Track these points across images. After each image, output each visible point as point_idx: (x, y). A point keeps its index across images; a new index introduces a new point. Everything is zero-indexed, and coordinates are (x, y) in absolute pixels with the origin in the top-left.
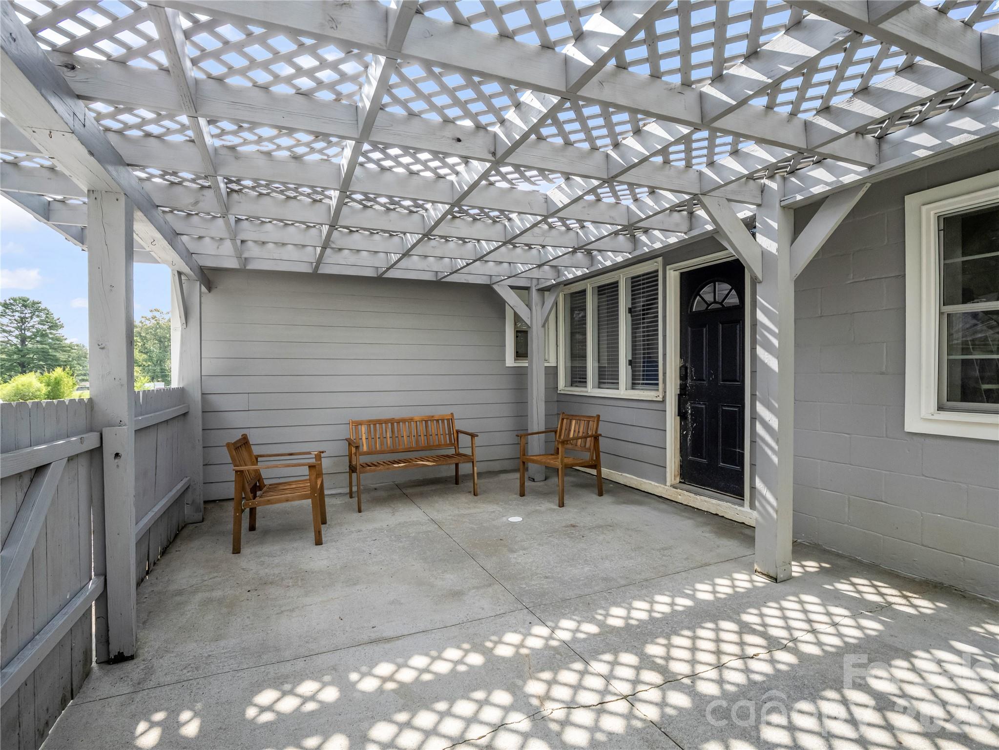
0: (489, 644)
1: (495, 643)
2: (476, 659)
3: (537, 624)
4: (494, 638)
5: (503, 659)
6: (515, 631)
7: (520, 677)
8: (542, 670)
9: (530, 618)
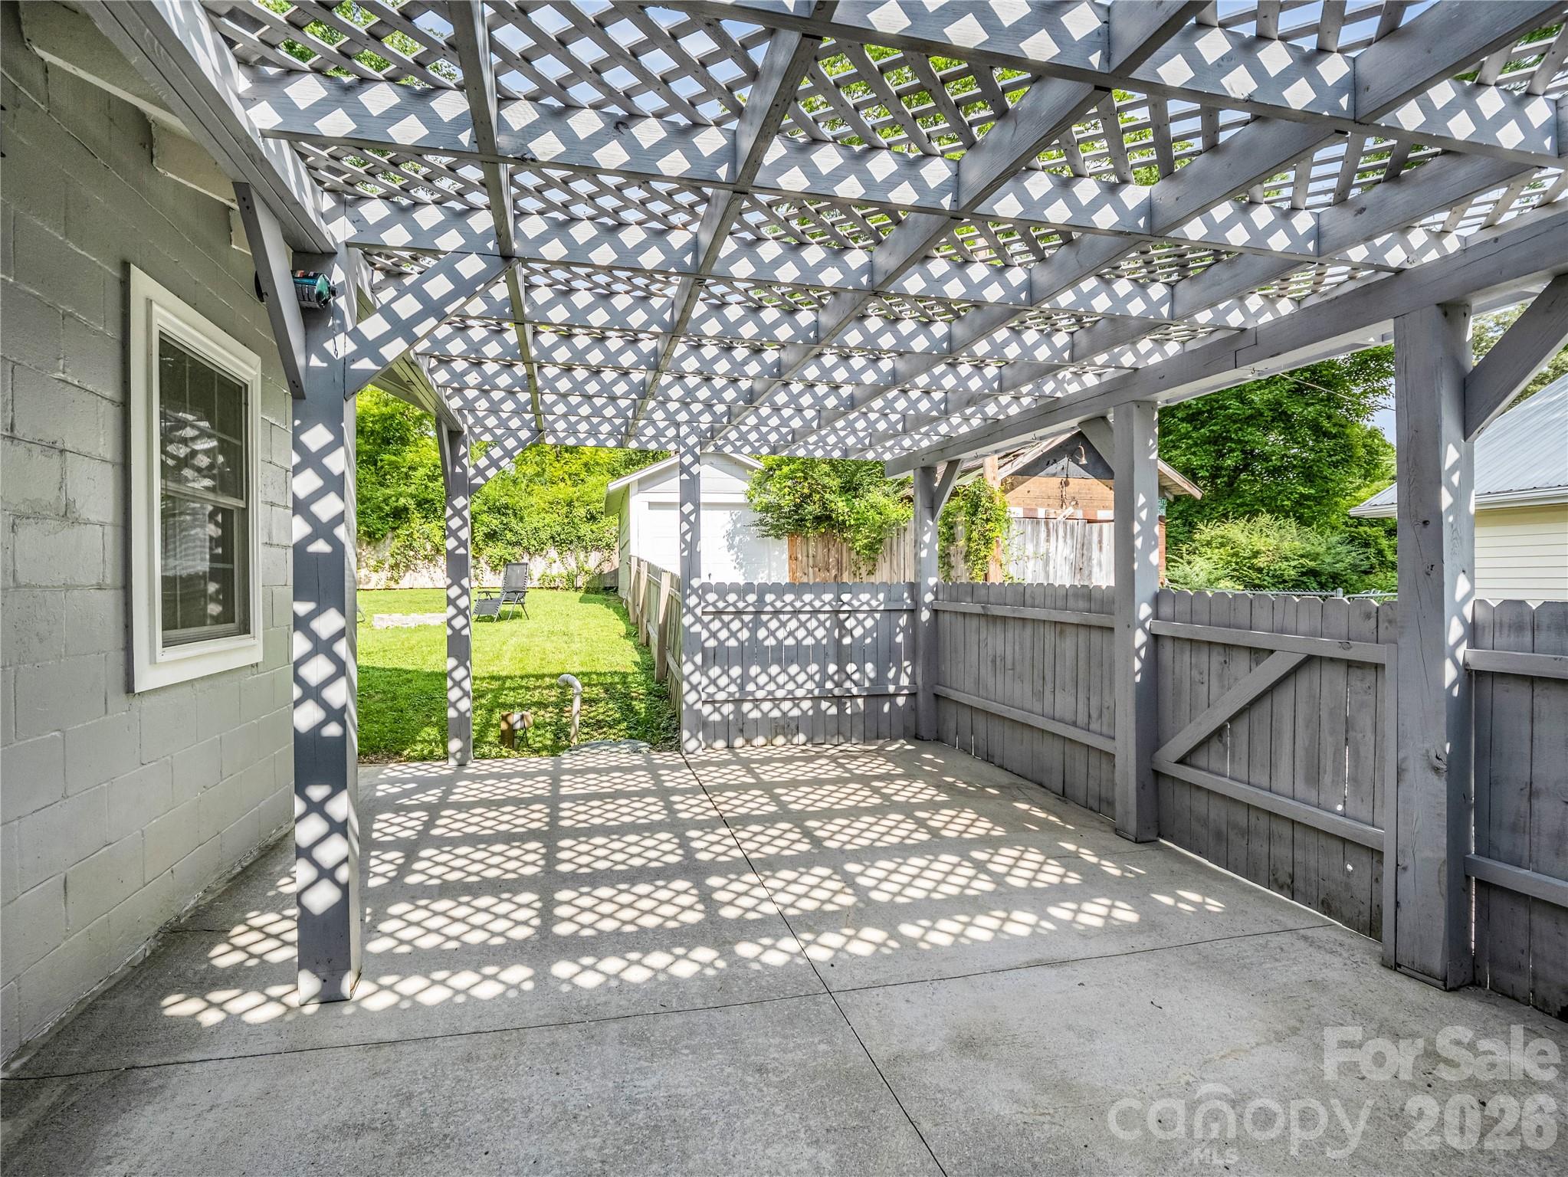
0: (893, 944)
1: (884, 944)
2: (909, 930)
3: (823, 963)
4: (886, 951)
5: (877, 926)
6: (857, 957)
7: (859, 910)
8: (834, 912)
9: (830, 975)
